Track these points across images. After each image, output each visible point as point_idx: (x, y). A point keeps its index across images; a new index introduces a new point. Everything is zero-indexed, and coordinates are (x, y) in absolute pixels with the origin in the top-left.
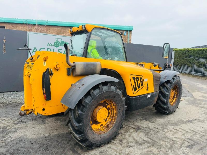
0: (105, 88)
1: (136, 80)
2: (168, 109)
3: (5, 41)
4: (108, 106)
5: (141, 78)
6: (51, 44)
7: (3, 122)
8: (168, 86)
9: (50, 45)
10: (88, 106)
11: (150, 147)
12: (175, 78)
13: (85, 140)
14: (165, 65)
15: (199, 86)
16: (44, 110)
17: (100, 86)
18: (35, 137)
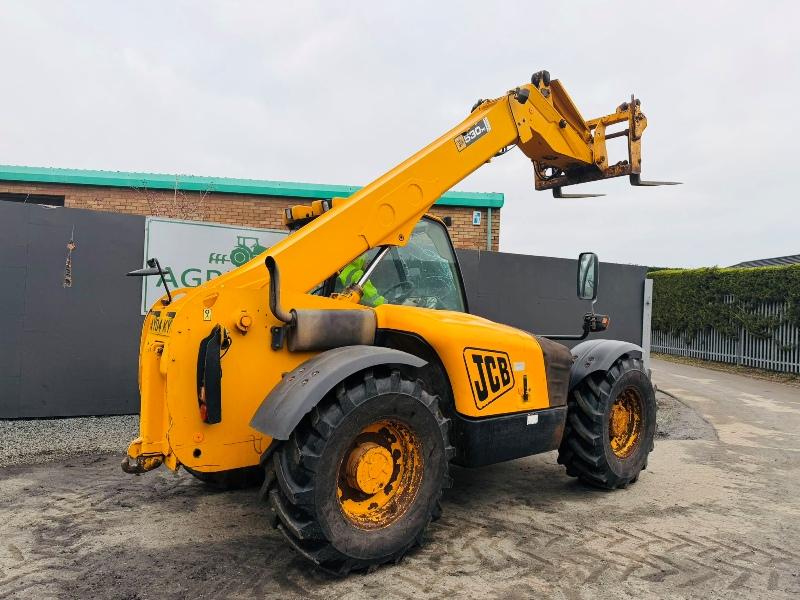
0: (383, 385)
1: (483, 365)
2: (604, 468)
3: (71, 247)
4: (396, 446)
5: (501, 360)
6: (220, 257)
7: (60, 504)
8: (602, 389)
9: (217, 260)
10: (330, 433)
11: (526, 575)
12: (625, 364)
13: (317, 541)
14: (588, 322)
15: (750, 403)
16: (197, 453)
17: (368, 378)
18: (166, 544)
